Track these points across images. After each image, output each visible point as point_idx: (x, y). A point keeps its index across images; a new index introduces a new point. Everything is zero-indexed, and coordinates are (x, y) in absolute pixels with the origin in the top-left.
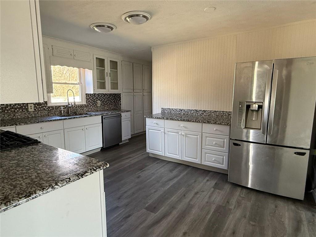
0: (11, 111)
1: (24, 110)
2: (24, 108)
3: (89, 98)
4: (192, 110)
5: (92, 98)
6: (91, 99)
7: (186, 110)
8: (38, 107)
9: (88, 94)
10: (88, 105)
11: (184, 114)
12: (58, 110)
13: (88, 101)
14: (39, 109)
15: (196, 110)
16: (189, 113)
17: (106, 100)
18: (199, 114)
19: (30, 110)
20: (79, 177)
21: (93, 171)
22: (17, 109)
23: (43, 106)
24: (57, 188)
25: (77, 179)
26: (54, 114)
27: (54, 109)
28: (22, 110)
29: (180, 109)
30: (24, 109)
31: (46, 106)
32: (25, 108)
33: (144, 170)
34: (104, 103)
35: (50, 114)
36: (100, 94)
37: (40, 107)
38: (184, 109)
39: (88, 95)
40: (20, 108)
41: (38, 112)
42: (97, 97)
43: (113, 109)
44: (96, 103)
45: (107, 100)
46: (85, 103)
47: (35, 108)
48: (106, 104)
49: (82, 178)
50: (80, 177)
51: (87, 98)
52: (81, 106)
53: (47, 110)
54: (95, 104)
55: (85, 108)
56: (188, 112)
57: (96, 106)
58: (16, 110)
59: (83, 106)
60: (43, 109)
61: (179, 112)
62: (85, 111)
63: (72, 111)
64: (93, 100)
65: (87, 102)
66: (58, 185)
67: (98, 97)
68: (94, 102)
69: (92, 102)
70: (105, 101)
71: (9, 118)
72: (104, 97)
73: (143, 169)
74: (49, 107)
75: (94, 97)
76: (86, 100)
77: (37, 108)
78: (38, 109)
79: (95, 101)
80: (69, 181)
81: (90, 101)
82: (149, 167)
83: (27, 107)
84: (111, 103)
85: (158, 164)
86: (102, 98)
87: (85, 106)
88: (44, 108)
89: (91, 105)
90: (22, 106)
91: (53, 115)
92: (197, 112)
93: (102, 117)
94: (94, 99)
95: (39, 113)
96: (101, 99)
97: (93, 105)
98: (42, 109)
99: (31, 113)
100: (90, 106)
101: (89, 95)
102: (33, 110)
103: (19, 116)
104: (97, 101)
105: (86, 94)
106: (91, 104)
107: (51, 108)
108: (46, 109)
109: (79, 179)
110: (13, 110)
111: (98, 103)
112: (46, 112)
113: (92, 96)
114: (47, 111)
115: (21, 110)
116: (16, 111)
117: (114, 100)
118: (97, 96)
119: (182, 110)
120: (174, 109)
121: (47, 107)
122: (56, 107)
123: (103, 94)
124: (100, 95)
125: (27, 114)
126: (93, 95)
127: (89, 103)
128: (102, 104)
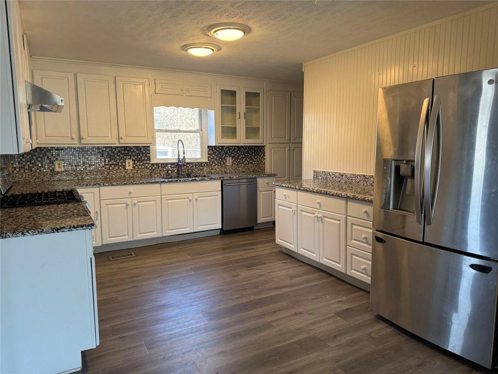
0: (105, 168)
1: (120, 168)
2: (120, 164)
3: (212, 152)
4: (358, 175)
5: (218, 152)
6: (216, 154)
7: (348, 176)
8: (138, 164)
9: (211, 146)
10: (211, 163)
11: (346, 182)
12: (164, 169)
13: (211, 157)
14: (140, 167)
15: (364, 176)
16: (354, 181)
17: (241, 156)
18: (369, 184)
19: (127, 167)
20: (53, 230)
21: (72, 229)
22: (113, 166)
23: (145, 163)
24: (28, 235)
25: (51, 232)
26: (158, 174)
27: (160, 168)
28: (119, 168)
29: (340, 174)
30: (120, 166)
31: (148, 163)
32: (122, 164)
33: (253, 269)
34: (239, 160)
35: (153, 174)
36: (231, 146)
37: (141, 164)
38: (346, 173)
39: (211, 148)
40: (116, 164)
41: (137, 171)
42: (226, 151)
43: (253, 171)
44: (225, 161)
45: (244, 156)
46: (207, 161)
47: (135, 165)
48: (241, 162)
49: (58, 232)
50: (55, 230)
51: (210, 153)
52: (200, 165)
53: (150, 168)
54: (222, 163)
55: (206, 169)
56: (352, 180)
57: (223, 166)
58: (111, 166)
59: (203, 165)
60: (145, 167)
61: (339, 178)
62: (206, 173)
63: (185, 171)
64: (219, 155)
65: (210, 159)
66: (29, 233)
67: (228, 152)
68: (221, 160)
69: (218, 158)
70: (240, 158)
71: (102, 177)
72: (239, 152)
73: (253, 266)
74: (153, 165)
75: (220, 151)
76: (209, 156)
77: (136, 166)
78: (138, 167)
79: (223, 157)
80: (41, 232)
81: (215, 157)
82: (267, 265)
83: (124, 164)
84: (251, 161)
85: (284, 264)
86: (235, 153)
87: (206, 165)
88: (147, 165)
89: (217, 163)
90: (118, 162)
91: (158, 176)
92: (366, 180)
93: (222, 182)
94: (222, 154)
95: (139, 172)
96: (232, 155)
97: (219, 164)
98: (143, 167)
99: (129, 172)
100: (214, 164)
101: (214, 148)
102: (131, 168)
103: (113, 175)
104: (226, 158)
105: (208, 146)
106: (215, 161)
107: (155, 166)
108: (148, 167)
109: (54, 232)
110: (107, 166)
111: (228, 161)
112: (148, 171)
113: (218, 149)
114: (150, 170)
115: (117, 168)
116: (111, 168)
117: (256, 157)
118: (227, 149)
119: (342, 176)
120: (331, 174)
121: (150, 165)
122: (162, 164)
123: (236, 146)
124: (231, 148)
125: (124, 173)
126: (220, 148)
127: (213, 160)
128: (235, 162)
